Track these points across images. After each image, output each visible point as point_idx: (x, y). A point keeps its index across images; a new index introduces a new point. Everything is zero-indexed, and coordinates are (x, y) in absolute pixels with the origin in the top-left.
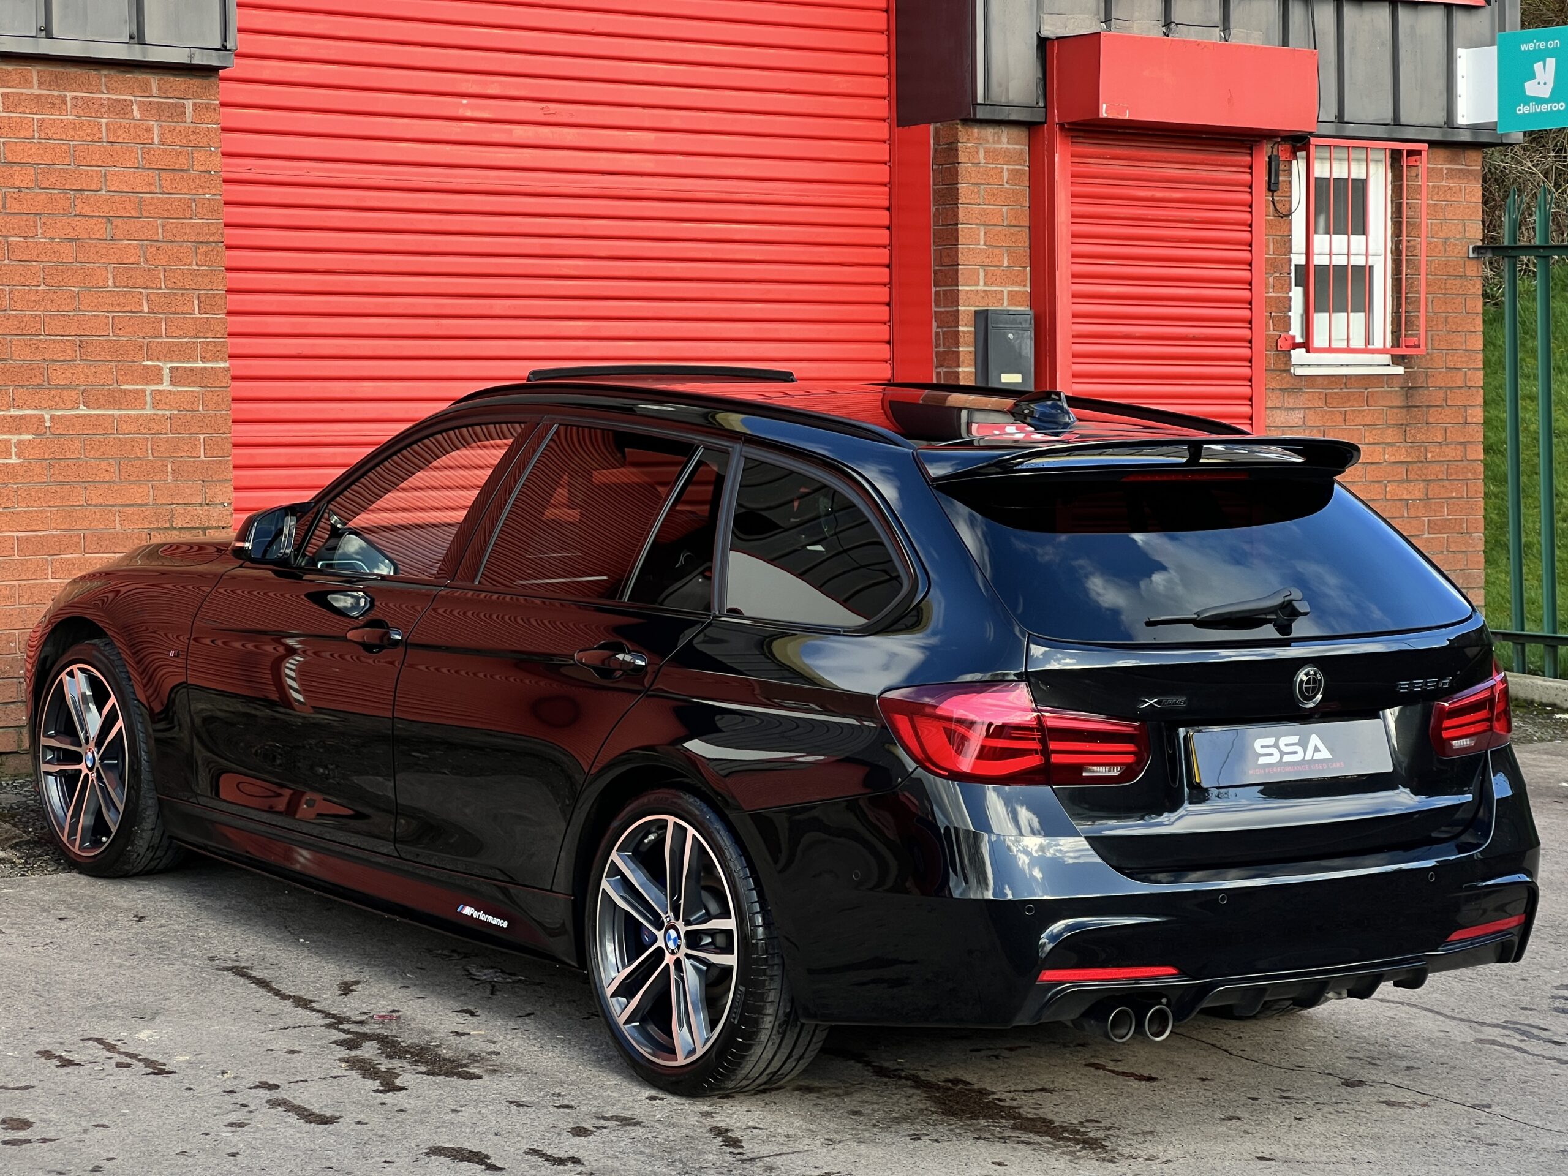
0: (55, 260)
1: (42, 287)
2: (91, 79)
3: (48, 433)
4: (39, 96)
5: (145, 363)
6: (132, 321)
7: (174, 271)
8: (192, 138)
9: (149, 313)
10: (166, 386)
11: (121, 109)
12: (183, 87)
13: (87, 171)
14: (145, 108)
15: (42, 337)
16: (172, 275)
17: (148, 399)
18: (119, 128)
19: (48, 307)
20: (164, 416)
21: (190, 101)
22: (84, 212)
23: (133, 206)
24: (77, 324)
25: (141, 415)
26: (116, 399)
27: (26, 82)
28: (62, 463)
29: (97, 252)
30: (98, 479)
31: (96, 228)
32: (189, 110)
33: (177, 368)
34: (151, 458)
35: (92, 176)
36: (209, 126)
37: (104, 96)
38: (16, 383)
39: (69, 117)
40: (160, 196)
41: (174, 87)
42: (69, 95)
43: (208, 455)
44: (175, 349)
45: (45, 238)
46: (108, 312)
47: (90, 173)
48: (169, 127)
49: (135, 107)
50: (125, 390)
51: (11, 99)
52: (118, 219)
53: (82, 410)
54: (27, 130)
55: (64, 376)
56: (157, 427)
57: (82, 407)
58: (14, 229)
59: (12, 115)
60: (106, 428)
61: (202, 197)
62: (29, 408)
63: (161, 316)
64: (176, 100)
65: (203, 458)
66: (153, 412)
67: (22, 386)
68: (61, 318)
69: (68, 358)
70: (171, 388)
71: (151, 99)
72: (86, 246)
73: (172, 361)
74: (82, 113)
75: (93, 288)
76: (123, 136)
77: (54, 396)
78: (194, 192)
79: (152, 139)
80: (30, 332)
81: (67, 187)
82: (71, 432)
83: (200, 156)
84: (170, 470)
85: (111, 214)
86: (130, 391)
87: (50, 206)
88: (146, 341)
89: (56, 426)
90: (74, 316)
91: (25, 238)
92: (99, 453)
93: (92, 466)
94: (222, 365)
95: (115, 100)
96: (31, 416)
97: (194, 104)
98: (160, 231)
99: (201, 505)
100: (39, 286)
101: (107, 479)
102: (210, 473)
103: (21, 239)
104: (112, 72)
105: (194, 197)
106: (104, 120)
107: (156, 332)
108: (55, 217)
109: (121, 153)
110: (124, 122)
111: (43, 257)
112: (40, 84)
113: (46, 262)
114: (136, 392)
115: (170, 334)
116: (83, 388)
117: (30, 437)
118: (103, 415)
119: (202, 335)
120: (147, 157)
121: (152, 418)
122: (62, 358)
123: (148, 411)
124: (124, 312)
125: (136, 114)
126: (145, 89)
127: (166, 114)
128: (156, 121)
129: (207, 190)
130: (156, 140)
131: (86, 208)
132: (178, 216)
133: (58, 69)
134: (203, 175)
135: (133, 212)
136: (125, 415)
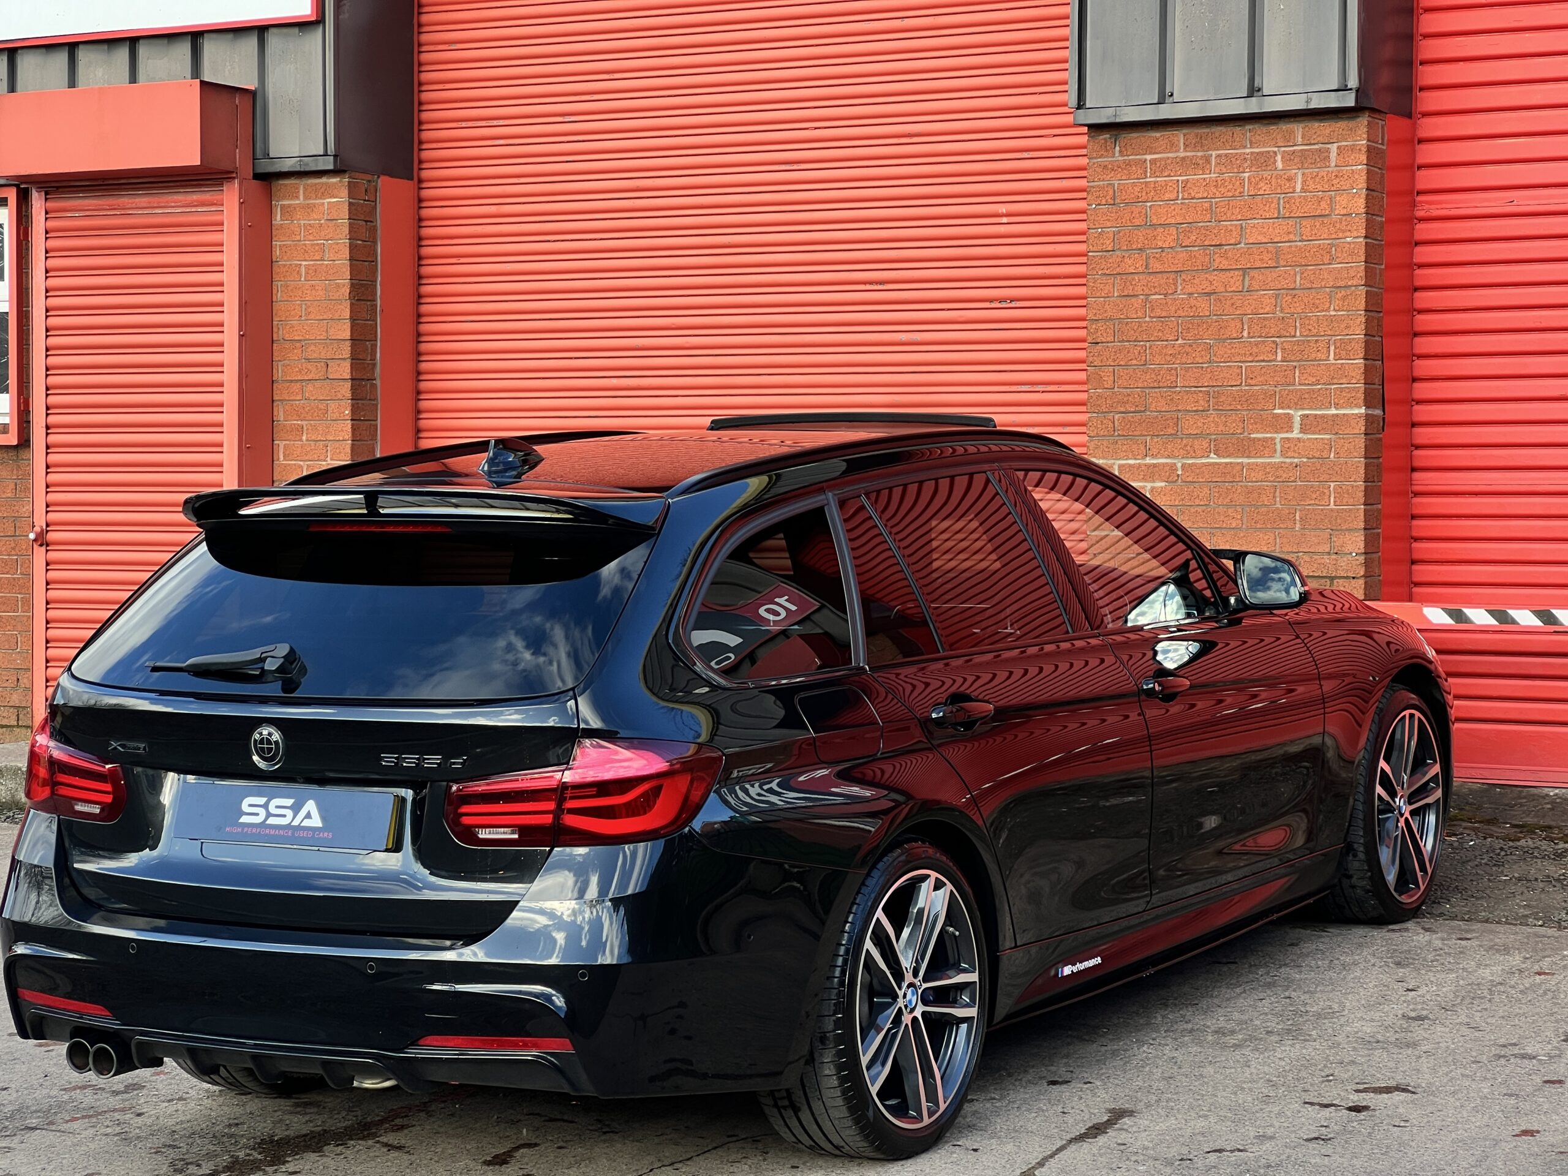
0: (1192, 314)
1: (1180, 341)
2: (1235, 135)
3: (1180, 480)
4: (1183, 158)
5: (1275, 411)
6: (1264, 370)
7: (1309, 318)
8: (1335, 182)
9: (1282, 361)
10: (1295, 434)
11: (1264, 161)
12: (1328, 131)
13: (1226, 225)
14: (1288, 158)
15: (1178, 389)
16: (1307, 322)
17: (1278, 447)
18: (1260, 180)
19: (1184, 360)
20: (1291, 464)
21: (1335, 145)
22: (1221, 266)
23: (1270, 256)
24: (1209, 376)
25: (1269, 464)
26: (1246, 447)
27: (1173, 147)
28: (1193, 510)
29: (1233, 304)
30: (1224, 525)
31: (1232, 281)
32: (1333, 154)
33: (1307, 416)
34: (1278, 505)
35: (1231, 230)
36: (1354, 168)
37: (1248, 151)
38: (1151, 433)
39: (1212, 175)
40: (1300, 243)
41: (1319, 133)
42: (1214, 153)
43: (1338, 503)
44: (1307, 396)
45: (1184, 294)
46: (1240, 362)
47: (1230, 228)
48: (1311, 173)
49: (1279, 158)
50: (1254, 438)
51: (1158, 165)
52: (1255, 271)
53: (1212, 458)
54: (1171, 192)
55: (1195, 425)
56: (1285, 475)
57: (1212, 455)
58: (1155, 287)
59: (1158, 179)
60: (1234, 476)
61: (1343, 240)
62: (1163, 457)
63: (1294, 364)
64: (1321, 145)
65: (1332, 506)
66: (1282, 460)
67: (1157, 436)
68: (1195, 370)
69: (1201, 408)
70: (1300, 436)
71: (1295, 148)
72: (1223, 299)
73: (1303, 409)
74: (1224, 170)
75: (1227, 339)
76: (1264, 188)
77: (1186, 446)
78: (1334, 236)
79: (1294, 187)
80: (1165, 384)
81: (1206, 243)
82: (1201, 480)
83: (1342, 200)
84: (1297, 518)
85: (1249, 266)
86: (1259, 439)
87: (1190, 263)
88: (1277, 390)
89: (1187, 474)
90: (1207, 367)
91: (1165, 295)
92: (1228, 500)
93: (1219, 513)
94: (1356, 411)
95: (1258, 153)
96: (1164, 465)
97: (1339, 148)
98: (1298, 278)
99: (1329, 553)
100: (1177, 340)
101: (1234, 525)
102: (1339, 521)
103: (1162, 297)
104: (1256, 126)
105: (1334, 242)
106: (1246, 175)
107: (1288, 380)
108: (1194, 273)
109: (1262, 206)
110: (1266, 174)
111: (1180, 313)
112: (1186, 146)
113: (1183, 317)
114: (1265, 440)
115: (1304, 382)
116: (1214, 437)
117: (1163, 484)
118: (1231, 463)
119: (1335, 381)
120: (1287, 206)
121: (1279, 466)
122: (1194, 409)
123: (1277, 459)
124: (1257, 361)
125: (1280, 165)
126: (1289, 140)
127: (1310, 161)
128: (1299, 169)
129: (1348, 234)
130: (1298, 188)
131: (1225, 262)
132: (1316, 263)
133: (1203, 131)
134: (1344, 218)
135: (1270, 262)
136: (1253, 463)
